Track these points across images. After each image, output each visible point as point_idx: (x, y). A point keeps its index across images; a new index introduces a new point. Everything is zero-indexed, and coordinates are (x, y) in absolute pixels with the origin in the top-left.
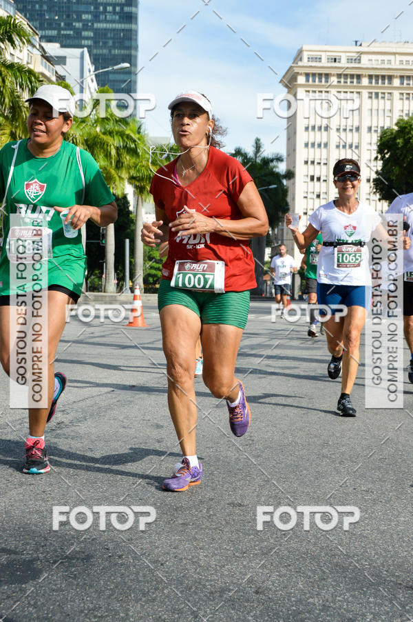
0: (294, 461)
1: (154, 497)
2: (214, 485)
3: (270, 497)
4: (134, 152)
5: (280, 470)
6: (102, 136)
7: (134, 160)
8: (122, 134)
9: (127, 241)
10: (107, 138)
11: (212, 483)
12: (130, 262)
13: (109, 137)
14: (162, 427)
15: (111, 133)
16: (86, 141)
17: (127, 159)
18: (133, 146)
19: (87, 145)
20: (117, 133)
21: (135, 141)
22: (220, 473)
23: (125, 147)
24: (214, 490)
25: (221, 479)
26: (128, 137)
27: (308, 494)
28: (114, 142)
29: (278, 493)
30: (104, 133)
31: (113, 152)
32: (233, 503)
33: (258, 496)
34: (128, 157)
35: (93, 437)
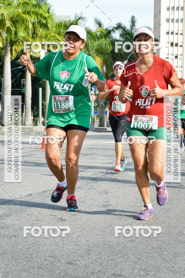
0: (158, 245)
1: (59, 270)
2: (102, 261)
3: (141, 270)
4: (45, 26)
5: (149, 251)
6: (22, 15)
7: (44, 32)
8: (36, 14)
9: (40, 89)
10: (26, 16)
11: (100, 260)
12: (43, 104)
13: (27, 16)
14: (65, 220)
15: (29, 13)
16: (11, 18)
17: (41, 31)
18: (44, 22)
19: (12, 21)
20: (33, 12)
21: (45, 18)
22: (106, 253)
23: (39, 22)
24: (101, 264)
25: (106, 257)
26: (41, 15)
27: (168, 268)
28: (31, 19)
29: (147, 267)
30: (24, 13)
31: (31, 26)
32: (115, 274)
33: (132, 269)
34: (41, 30)
35: (16, 227)
